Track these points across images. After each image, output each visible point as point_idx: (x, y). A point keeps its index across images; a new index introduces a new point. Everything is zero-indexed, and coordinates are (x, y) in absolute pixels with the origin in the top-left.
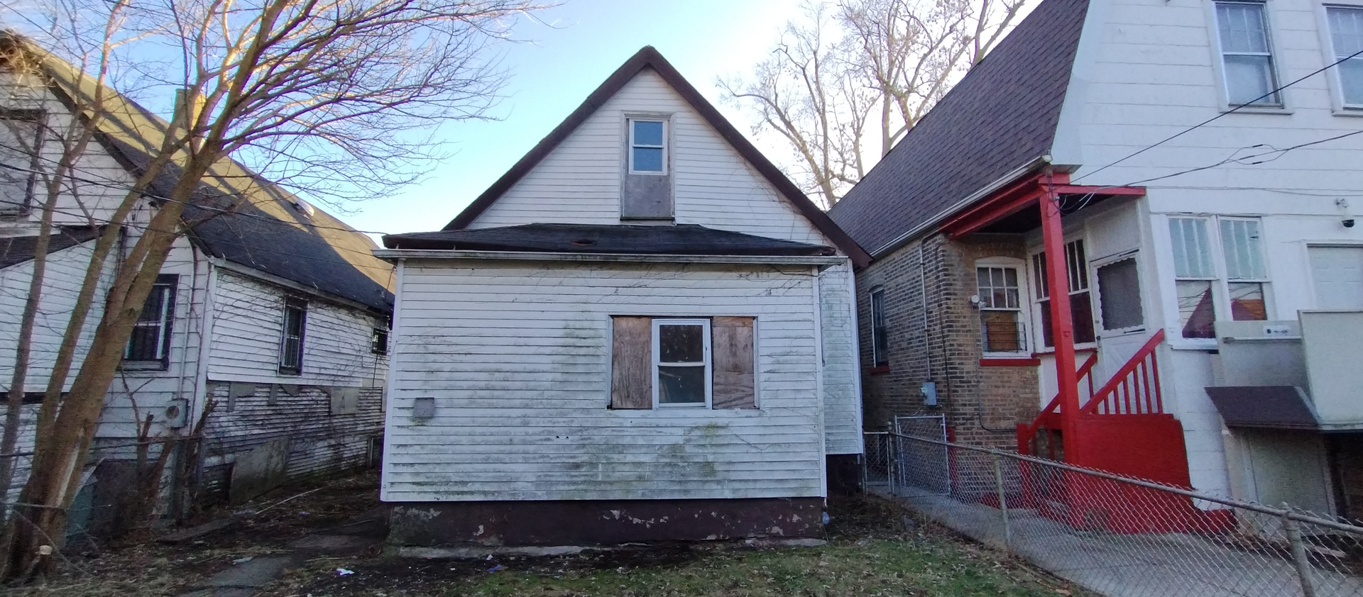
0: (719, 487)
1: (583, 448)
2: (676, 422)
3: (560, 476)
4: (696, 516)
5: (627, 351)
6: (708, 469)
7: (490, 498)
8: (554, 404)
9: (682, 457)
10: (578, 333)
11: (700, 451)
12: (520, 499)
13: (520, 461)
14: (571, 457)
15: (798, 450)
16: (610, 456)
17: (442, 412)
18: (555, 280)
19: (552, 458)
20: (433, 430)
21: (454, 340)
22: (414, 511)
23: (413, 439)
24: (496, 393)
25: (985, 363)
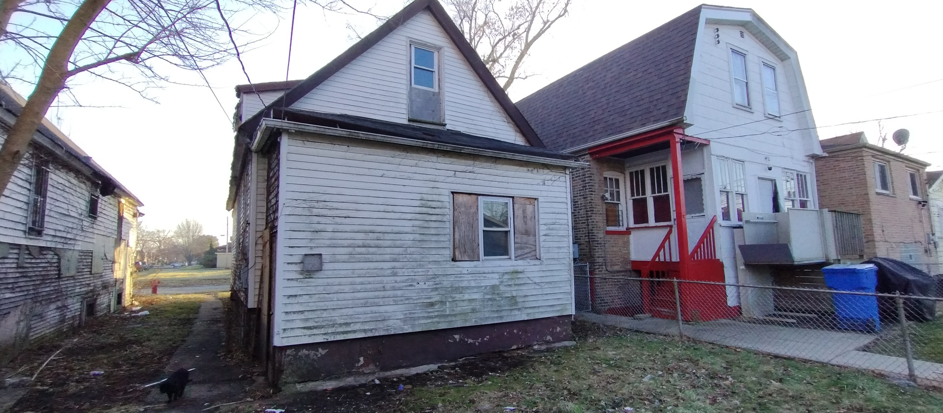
0: (520, 313)
1: (436, 290)
2: (495, 270)
3: (421, 313)
4: (505, 334)
5: (463, 219)
6: (513, 302)
7: (370, 335)
8: (415, 258)
9: (498, 294)
10: (430, 203)
11: (509, 289)
12: (392, 333)
13: (392, 303)
14: (428, 298)
15: (561, 285)
16: (454, 295)
17: (326, 266)
18: (414, 162)
19: (414, 300)
20: (320, 281)
21: (335, 205)
22: (305, 352)
23: (302, 290)
24: (371, 250)
25: (608, 233)
